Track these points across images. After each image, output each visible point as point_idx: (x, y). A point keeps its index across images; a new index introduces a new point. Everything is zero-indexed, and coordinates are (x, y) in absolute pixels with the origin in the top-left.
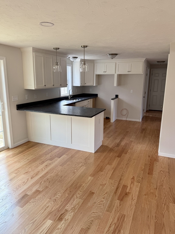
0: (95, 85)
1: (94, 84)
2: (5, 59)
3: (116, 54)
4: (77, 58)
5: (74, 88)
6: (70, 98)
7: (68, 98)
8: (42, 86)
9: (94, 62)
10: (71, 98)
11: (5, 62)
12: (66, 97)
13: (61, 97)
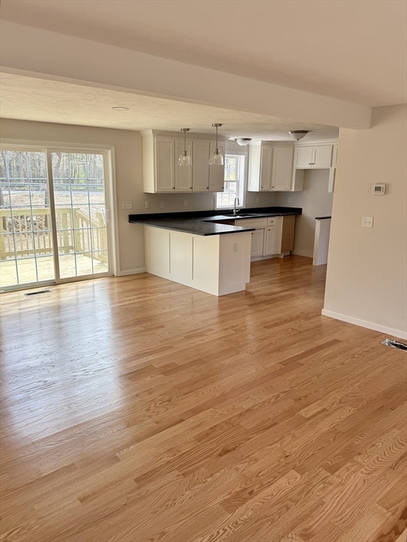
0: (293, 190)
1: (291, 189)
2: (113, 149)
3: (305, 132)
4: (250, 139)
5: (248, 194)
6: (234, 214)
7: (232, 213)
8: (168, 188)
9: (294, 145)
10: (236, 213)
11: (114, 154)
12: (228, 210)
13: (215, 209)
